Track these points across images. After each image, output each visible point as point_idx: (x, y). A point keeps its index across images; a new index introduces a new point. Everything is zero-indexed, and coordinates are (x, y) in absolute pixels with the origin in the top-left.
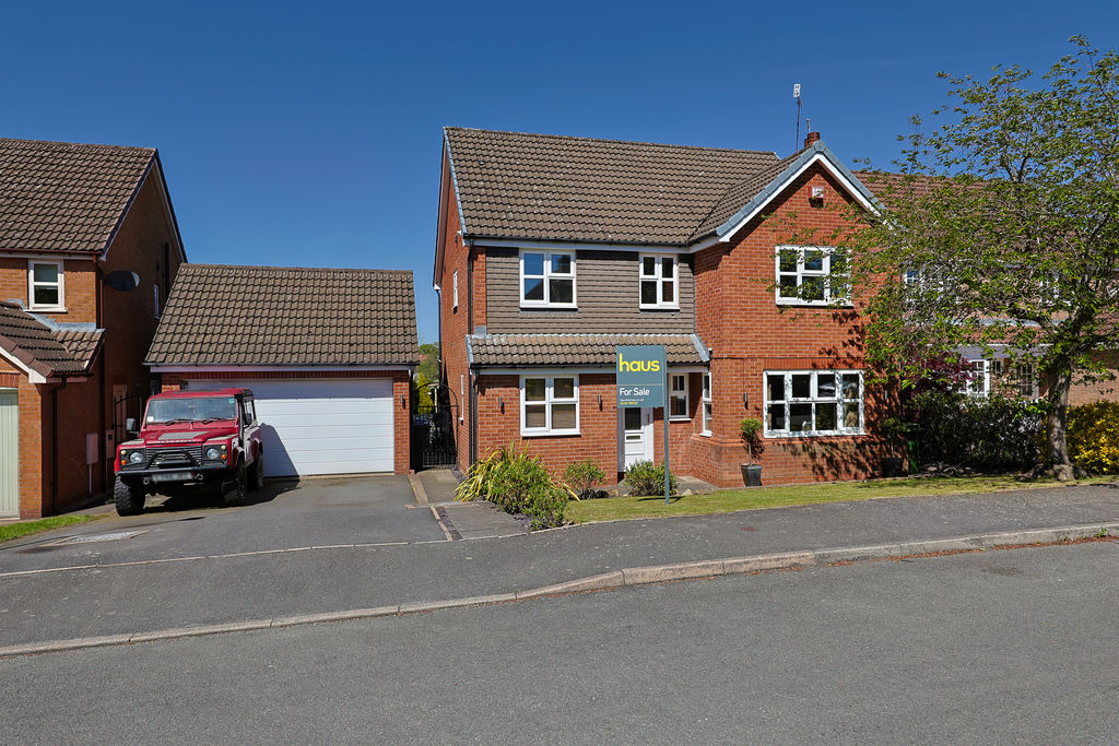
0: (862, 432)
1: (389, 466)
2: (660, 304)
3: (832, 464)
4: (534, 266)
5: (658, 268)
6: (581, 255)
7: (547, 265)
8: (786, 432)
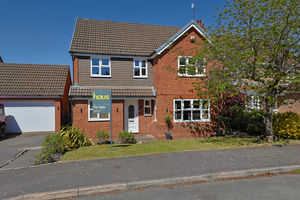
0: (209, 120)
1: (53, 129)
2: (141, 76)
3: (198, 131)
4: (96, 62)
5: (140, 64)
6: (112, 59)
7: (100, 62)
8: (181, 121)
